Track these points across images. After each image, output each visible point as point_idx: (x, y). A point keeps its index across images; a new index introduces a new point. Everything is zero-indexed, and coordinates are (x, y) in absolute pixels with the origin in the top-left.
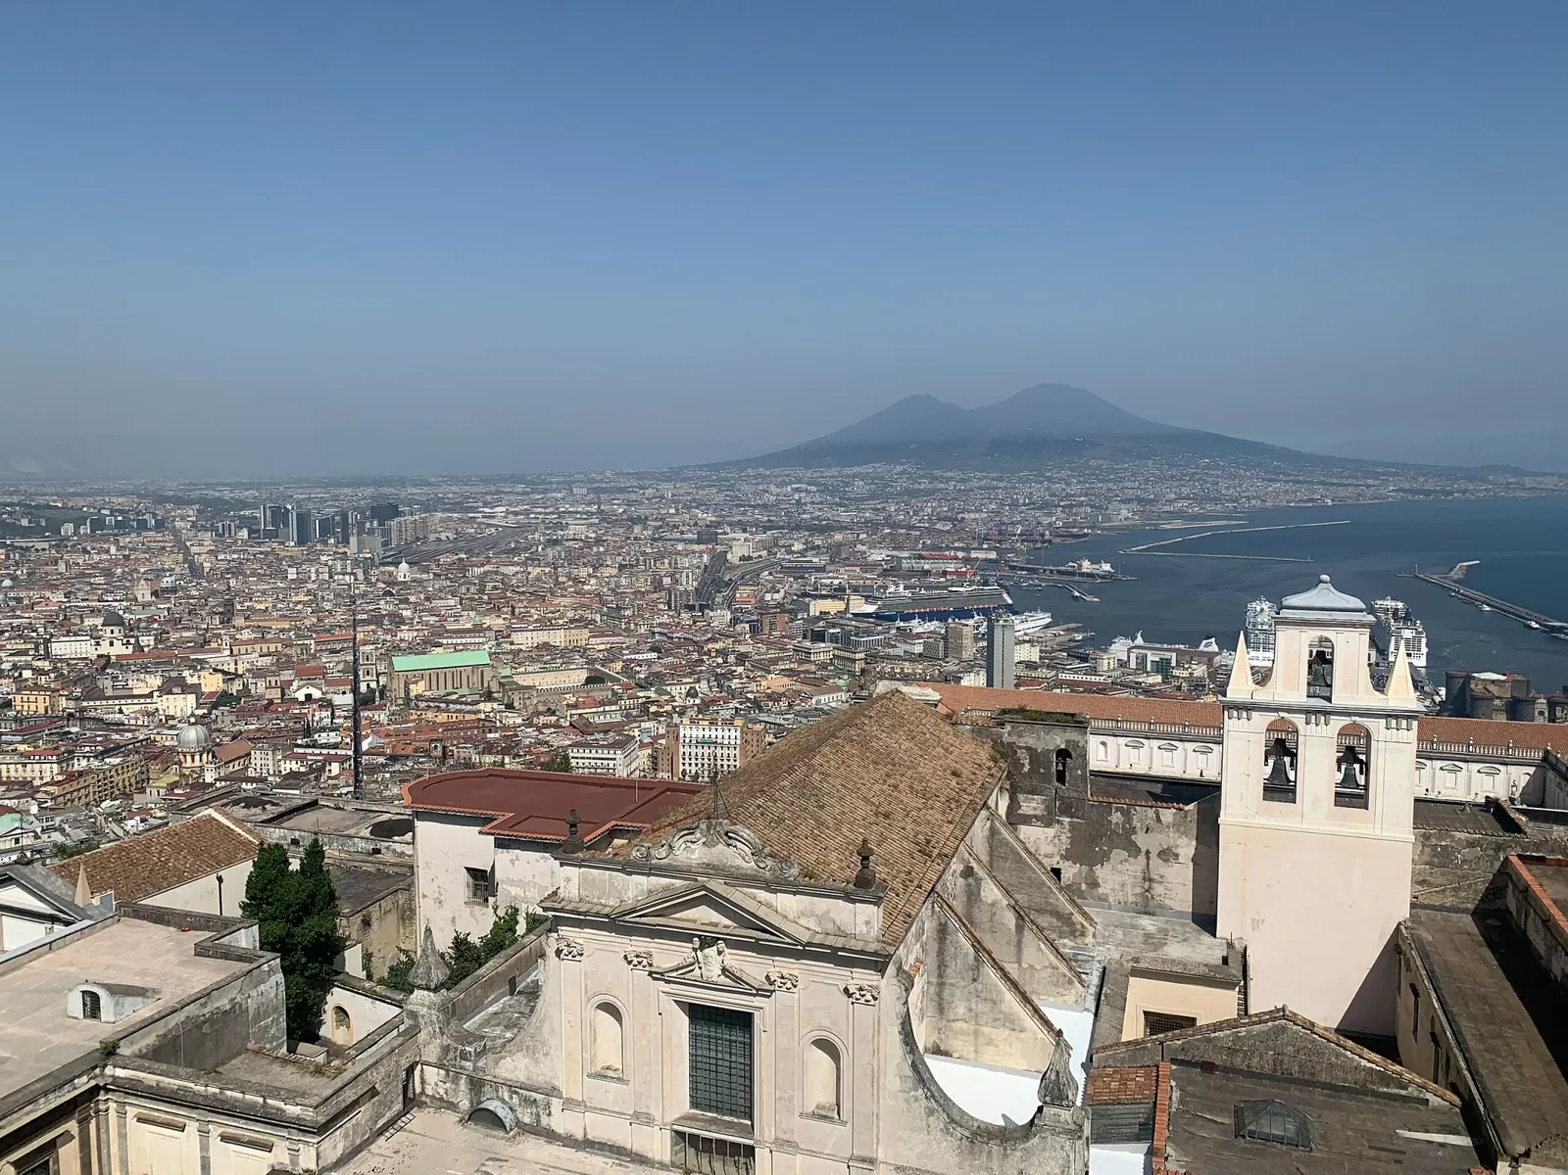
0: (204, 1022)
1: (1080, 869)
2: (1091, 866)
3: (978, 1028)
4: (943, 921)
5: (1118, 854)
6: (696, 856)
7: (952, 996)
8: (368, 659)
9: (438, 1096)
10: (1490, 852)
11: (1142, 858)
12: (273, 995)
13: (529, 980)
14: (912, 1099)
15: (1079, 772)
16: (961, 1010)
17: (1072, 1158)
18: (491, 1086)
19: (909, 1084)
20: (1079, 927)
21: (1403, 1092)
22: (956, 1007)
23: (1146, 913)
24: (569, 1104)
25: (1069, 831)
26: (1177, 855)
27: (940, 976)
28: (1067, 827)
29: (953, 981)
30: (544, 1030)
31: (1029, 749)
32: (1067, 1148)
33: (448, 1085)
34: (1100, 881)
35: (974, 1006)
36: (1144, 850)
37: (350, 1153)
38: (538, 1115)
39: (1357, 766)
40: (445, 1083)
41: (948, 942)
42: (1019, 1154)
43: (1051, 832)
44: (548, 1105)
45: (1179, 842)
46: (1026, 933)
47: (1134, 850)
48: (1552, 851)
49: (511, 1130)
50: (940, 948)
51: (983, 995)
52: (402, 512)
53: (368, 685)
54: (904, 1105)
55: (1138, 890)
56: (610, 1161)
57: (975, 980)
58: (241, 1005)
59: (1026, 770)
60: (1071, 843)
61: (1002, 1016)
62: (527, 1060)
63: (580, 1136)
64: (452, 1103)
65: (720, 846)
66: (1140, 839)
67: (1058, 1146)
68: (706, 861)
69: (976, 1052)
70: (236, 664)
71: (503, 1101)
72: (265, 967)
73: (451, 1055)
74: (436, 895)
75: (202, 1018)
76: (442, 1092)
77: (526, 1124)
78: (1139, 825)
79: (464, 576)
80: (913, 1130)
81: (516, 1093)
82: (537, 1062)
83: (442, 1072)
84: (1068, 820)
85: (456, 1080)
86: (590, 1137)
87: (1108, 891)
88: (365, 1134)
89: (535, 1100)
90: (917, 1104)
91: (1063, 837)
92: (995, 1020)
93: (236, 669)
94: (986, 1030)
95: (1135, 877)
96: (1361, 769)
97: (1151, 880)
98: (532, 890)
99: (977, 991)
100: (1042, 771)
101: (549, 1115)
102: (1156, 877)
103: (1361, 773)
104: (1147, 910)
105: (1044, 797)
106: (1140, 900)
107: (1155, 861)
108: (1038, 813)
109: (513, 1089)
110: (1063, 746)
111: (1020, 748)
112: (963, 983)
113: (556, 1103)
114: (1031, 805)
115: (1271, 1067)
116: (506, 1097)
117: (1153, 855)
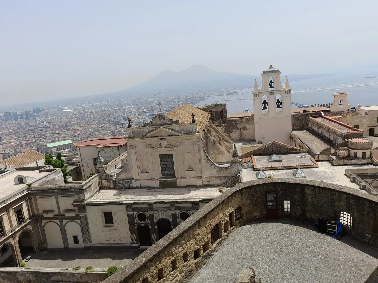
0: (48, 181)
1: (227, 134)
2: (229, 133)
3: (216, 155)
4: (206, 135)
5: (235, 130)
6: (158, 123)
7: (210, 150)
8: (40, 146)
9: (106, 186)
10: (305, 117)
11: (239, 130)
12: (61, 177)
13: (118, 166)
14: (207, 163)
15: (225, 114)
16: (212, 153)
17: (239, 167)
18: (118, 181)
19: (206, 160)
20: (230, 142)
21: (296, 151)
22: (211, 152)
23: (241, 141)
24: (136, 180)
25: (224, 127)
26: (246, 128)
27: (207, 146)
28: (224, 126)
29: (210, 147)
30: (128, 166)
31: (215, 111)
32: (238, 166)
33: (108, 183)
34: (231, 136)
35: (214, 151)
36: (240, 128)
37: (91, 197)
38: (129, 184)
39: (280, 103)
40: (107, 183)
41: (208, 139)
42: (229, 169)
43: (221, 128)
44: (131, 182)
45: (247, 125)
46: (221, 140)
47: (238, 128)
48: (316, 115)
49: (124, 189)
50: (206, 141)
51: (216, 148)
52: (41, 110)
53: (41, 152)
54: (206, 165)
55: (239, 137)
56: (147, 190)
57: (214, 146)
58: (55, 179)
59: (215, 116)
60: (225, 129)
61: (220, 152)
62: (125, 174)
63: (139, 186)
64: (109, 187)
65: (163, 120)
66: (239, 126)
67: (237, 166)
68: (160, 123)
69: (216, 160)
70: (5, 151)
71: (121, 184)
72: (58, 171)
73: (108, 177)
74: (87, 165)
75: (47, 181)
76: (107, 185)
77: (127, 187)
78: (238, 123)
79: (61, 124)
80: (208, 169)
81: (124, 181)
82: (128, 174)
83: (106, 181)
84: (224, 125)
85: (110, 182)
86: (141, 186)
87: (233, 138)
88: (93, 193)
89: (128, 181)
90: (208, 164)
91: (223, 129)
92: (219, 153)
93: (5, 153)
94: (217, 155)
95: (238, 134)
96: (281, 104)
97: (242, 134)
98: (111, 158)
99: (215, 148)
100: (218, 115)
101: (132, 184)
102: (242, 133)
103: (281, 105)
104: (241, 140)
105: (219, 121)
106: (240, 139)
107: (242, 130)
108: (218, 124)
109: (123, 180)
110: (222, 110)
111: (213, 111)
112: (211, 147)
113: (133, 181)
114: (217, 123)
115: (272, 152)
116: (122, 182)
117: (242, 129)
